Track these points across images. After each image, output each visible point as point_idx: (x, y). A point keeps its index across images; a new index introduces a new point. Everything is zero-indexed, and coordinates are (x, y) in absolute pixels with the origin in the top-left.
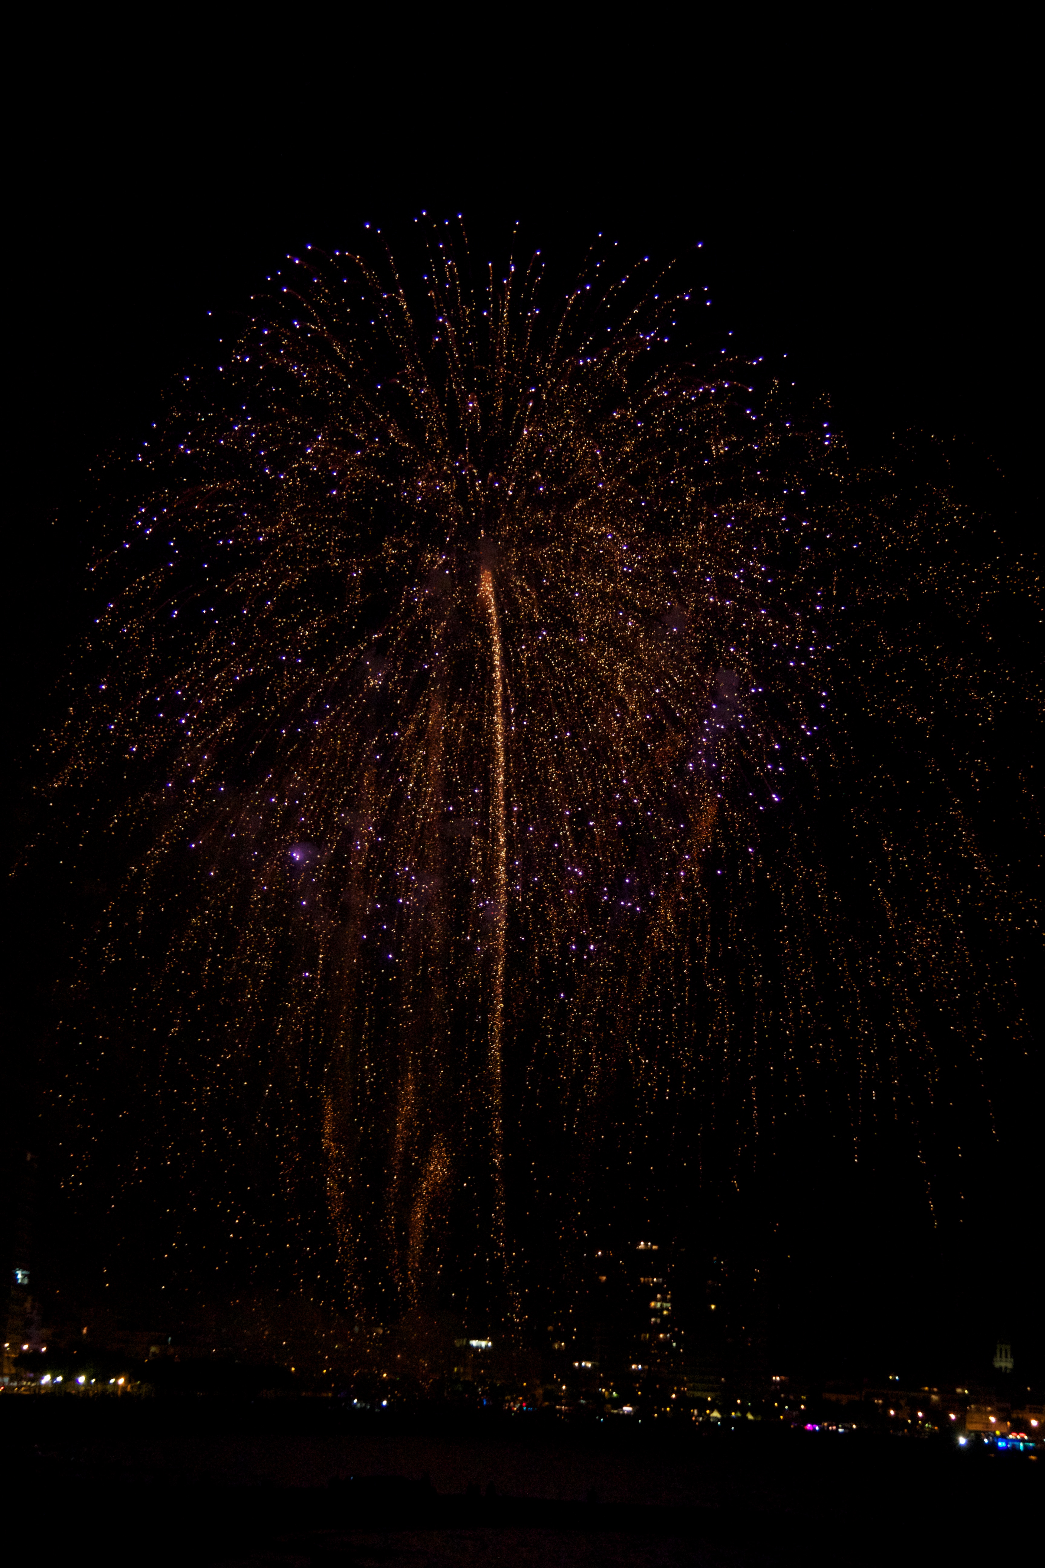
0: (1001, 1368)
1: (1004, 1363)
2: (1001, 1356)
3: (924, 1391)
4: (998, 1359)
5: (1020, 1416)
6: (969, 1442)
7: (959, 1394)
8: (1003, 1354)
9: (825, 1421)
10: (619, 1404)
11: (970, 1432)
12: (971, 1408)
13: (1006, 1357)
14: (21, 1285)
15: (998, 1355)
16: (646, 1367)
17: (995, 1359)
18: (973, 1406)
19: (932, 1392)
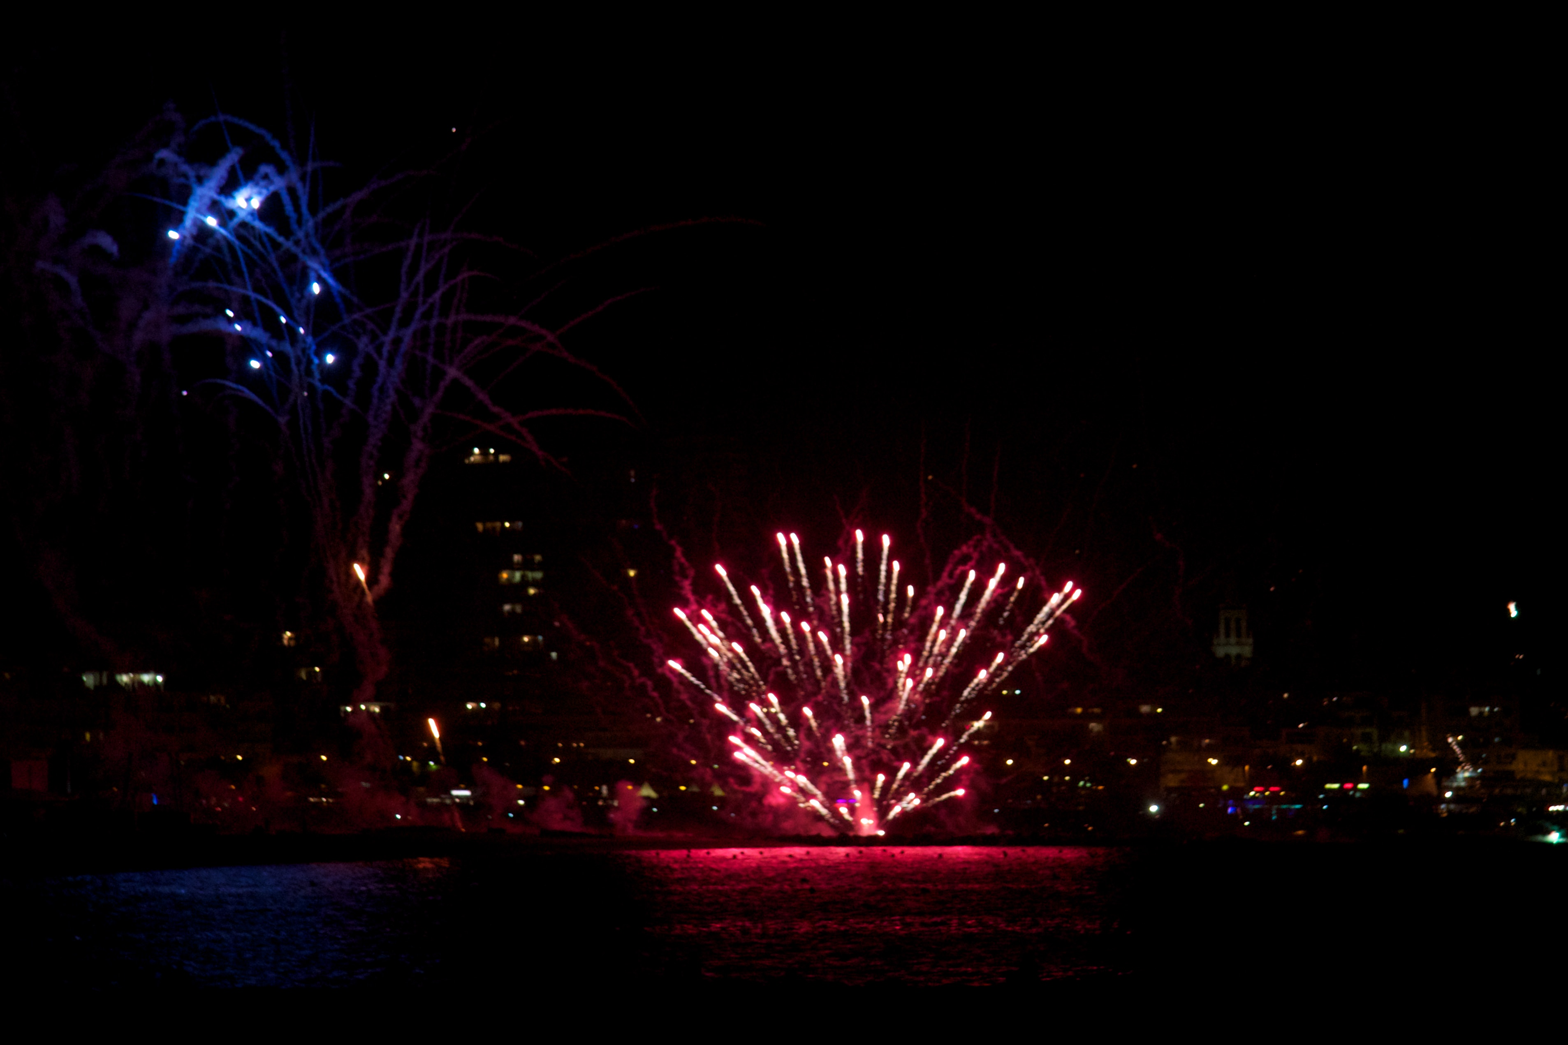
0: (1228, 656)
1: (1237, 646)
2: (1228, 635)
3: (1073, 715)
4: (1221, 640)
7: (1143, 715)
8: (1232, 631)
10: (442, 783)
11: (1170, 790)
12: (1170, 743)
13: (1240, 636)
16: (497, 705)
17: (1215, 642)
18: (1173, 739)
19: (1087, 717)
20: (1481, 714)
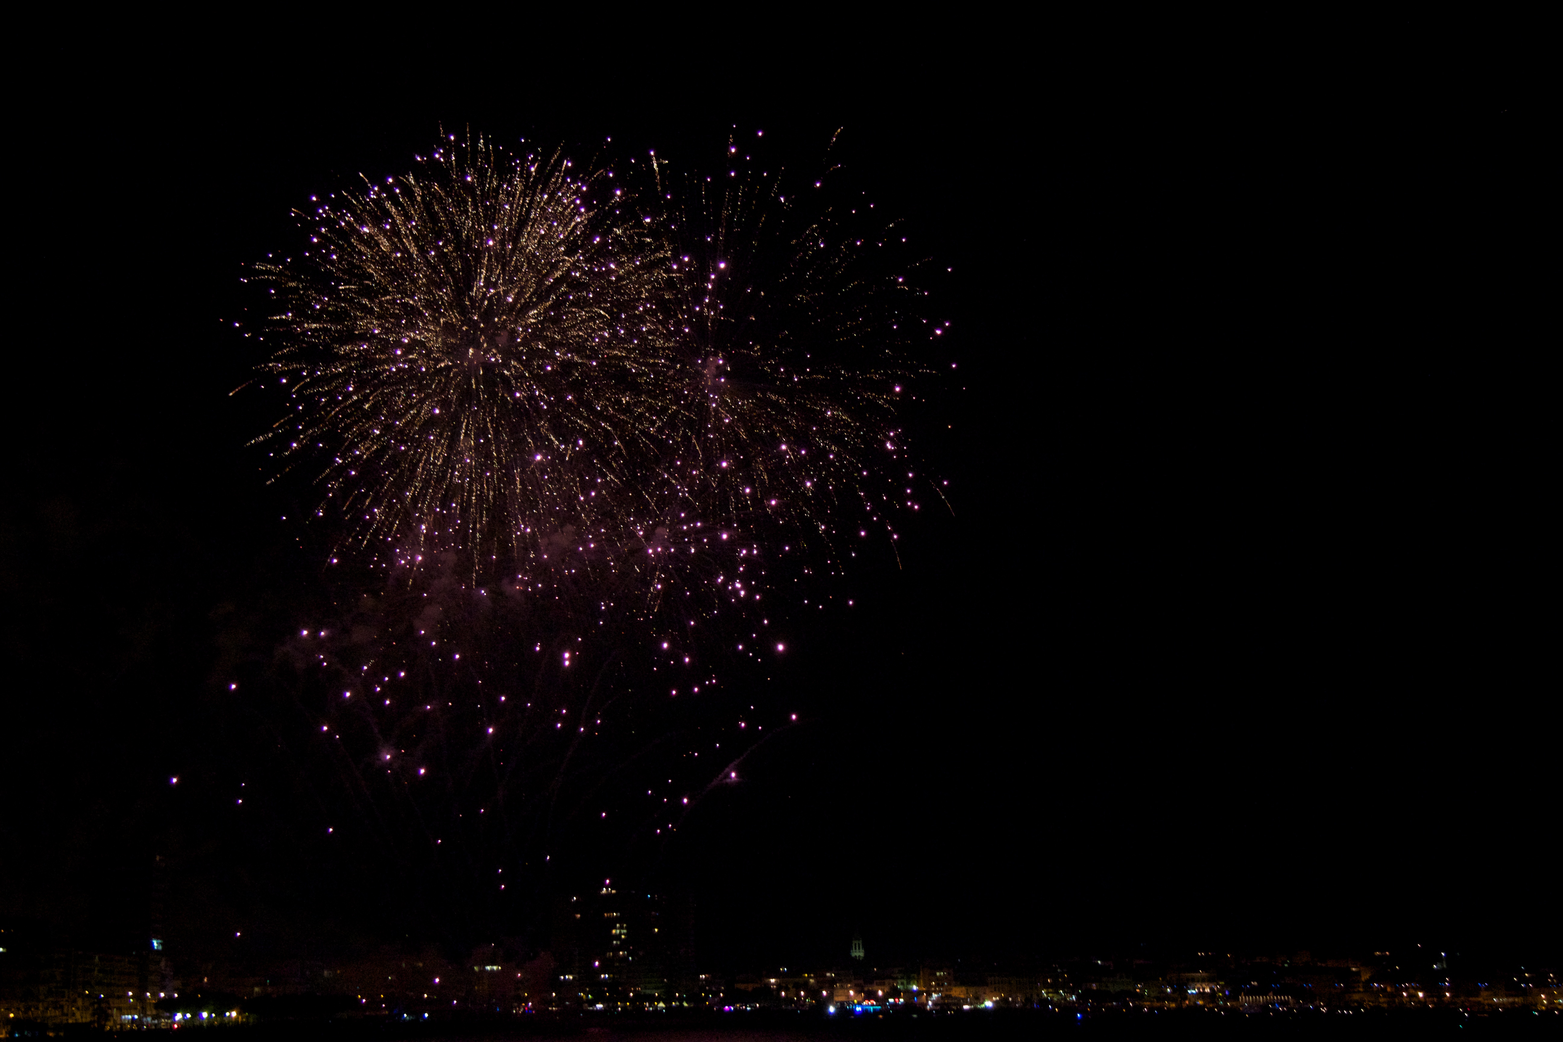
0: (856, 956)
1: (858, 953)
2: (856, 949)
3: (805, 977)
4: (854, 950)
5: (870, 989)
6: (837, 1009)
7: (829, 977)
8: (857, 948)
9: (738, 1003)
10: (593, 1003)
11: (837, 1002)
12: (836, 986)
13: (859, 949)
14: (157, 951)
15: (854, 948)
16: (611, 976)
17: (851, 951)
18: (838, 985)
19: (809, 977)
20: (940, 975)
